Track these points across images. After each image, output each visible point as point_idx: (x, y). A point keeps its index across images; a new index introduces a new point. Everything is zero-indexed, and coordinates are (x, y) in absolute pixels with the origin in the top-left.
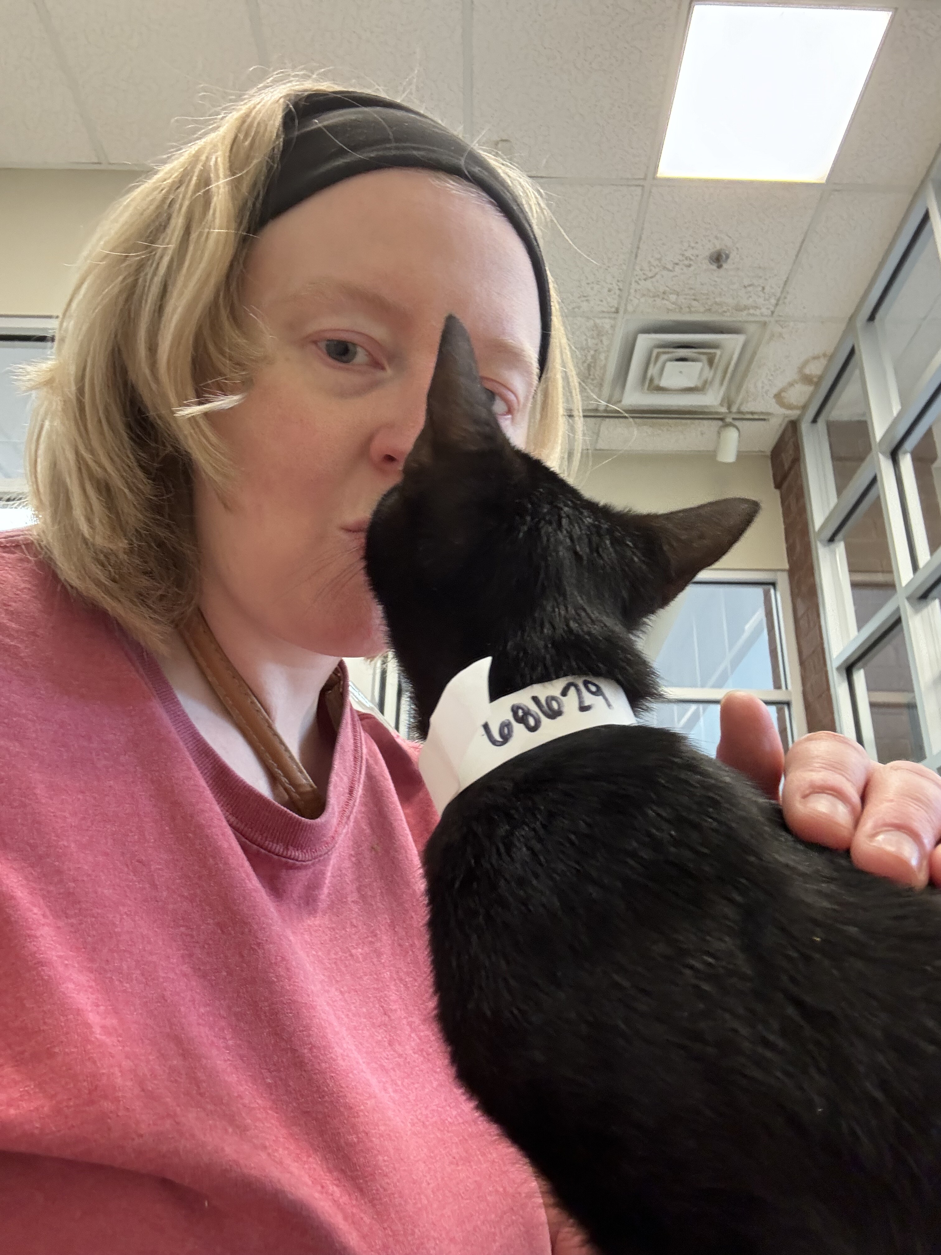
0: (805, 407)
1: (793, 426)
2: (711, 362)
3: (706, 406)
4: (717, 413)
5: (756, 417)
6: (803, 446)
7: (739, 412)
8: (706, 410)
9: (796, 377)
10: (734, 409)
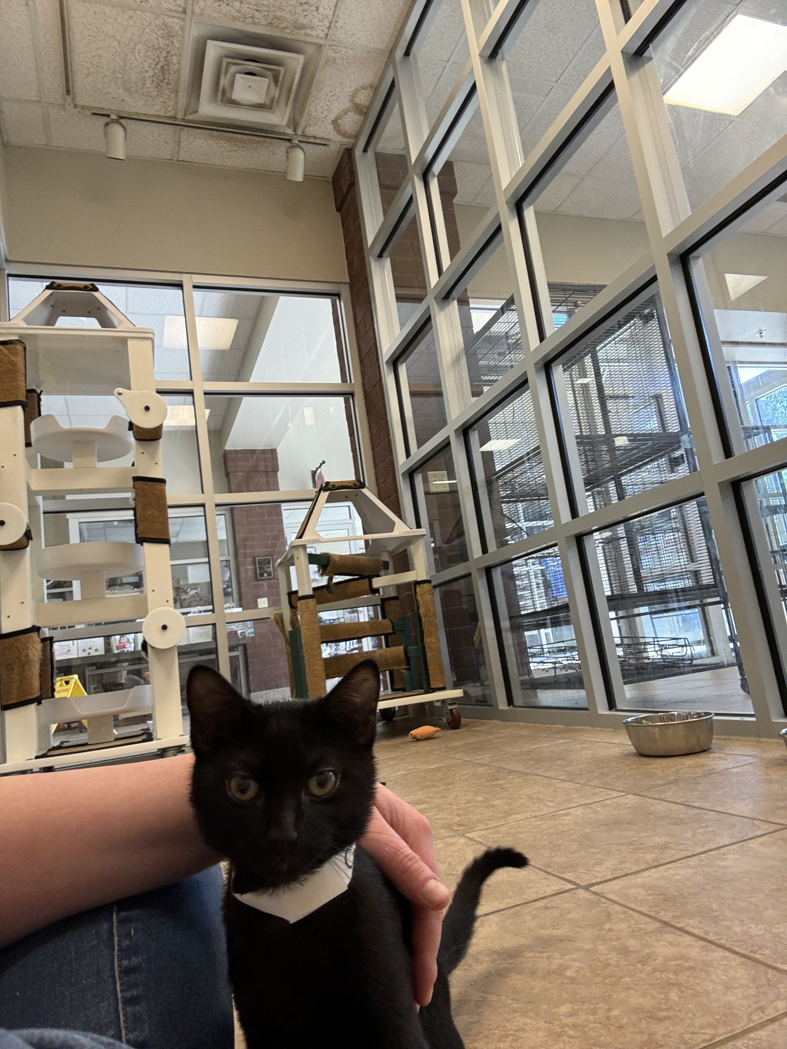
0: (356, 137)
1: (349, 153)
2: (276, 80)
3: (274, 126)
4: (285, 134)
5: (318, 141)
6: (357, 173)
7: (304, 135)
8: (276, 130)
9: (348, 105)
10: (299, 132)
